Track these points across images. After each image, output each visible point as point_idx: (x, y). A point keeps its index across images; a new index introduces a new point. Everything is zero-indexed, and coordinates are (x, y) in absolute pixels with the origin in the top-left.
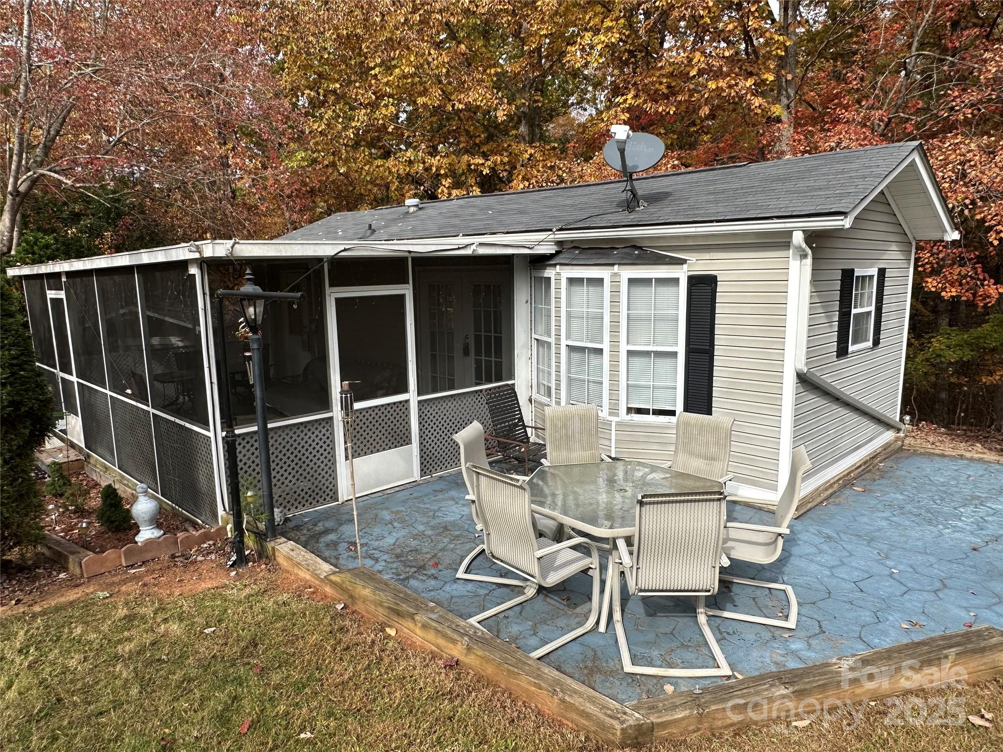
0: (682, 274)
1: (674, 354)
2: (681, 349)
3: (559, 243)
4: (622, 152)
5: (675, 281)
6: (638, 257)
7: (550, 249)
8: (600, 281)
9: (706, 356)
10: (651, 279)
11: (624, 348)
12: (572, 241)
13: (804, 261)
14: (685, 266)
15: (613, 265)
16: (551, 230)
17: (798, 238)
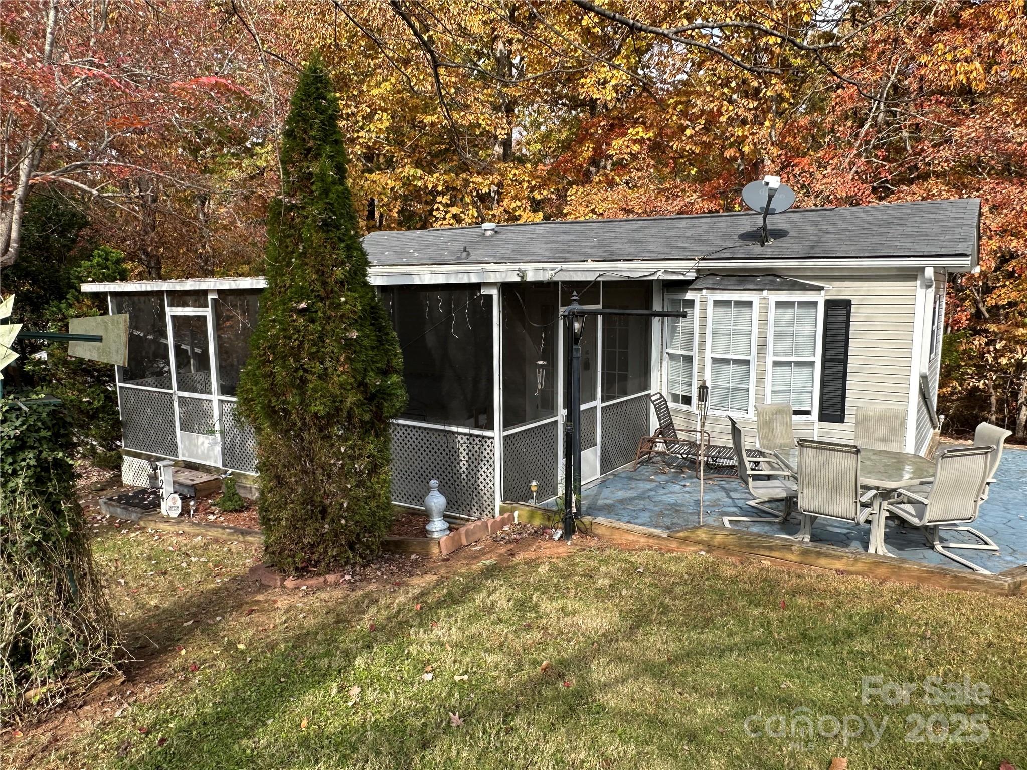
0: (820, 299)
1: (811, 364)
2: (818, 360)
3: (698, 271)
4: (771, 197)
5: (815, 304)
6: (781, 284)
7: (691, 275)
8: (749, 304)
9: (841, 365)
10: (794, 303)
11: (770, 359)
12: (709, 270)
13: (930, 290)
14: (823, 292)
15: (762, 290)
16: (694, 259)
17: (929, 273)
